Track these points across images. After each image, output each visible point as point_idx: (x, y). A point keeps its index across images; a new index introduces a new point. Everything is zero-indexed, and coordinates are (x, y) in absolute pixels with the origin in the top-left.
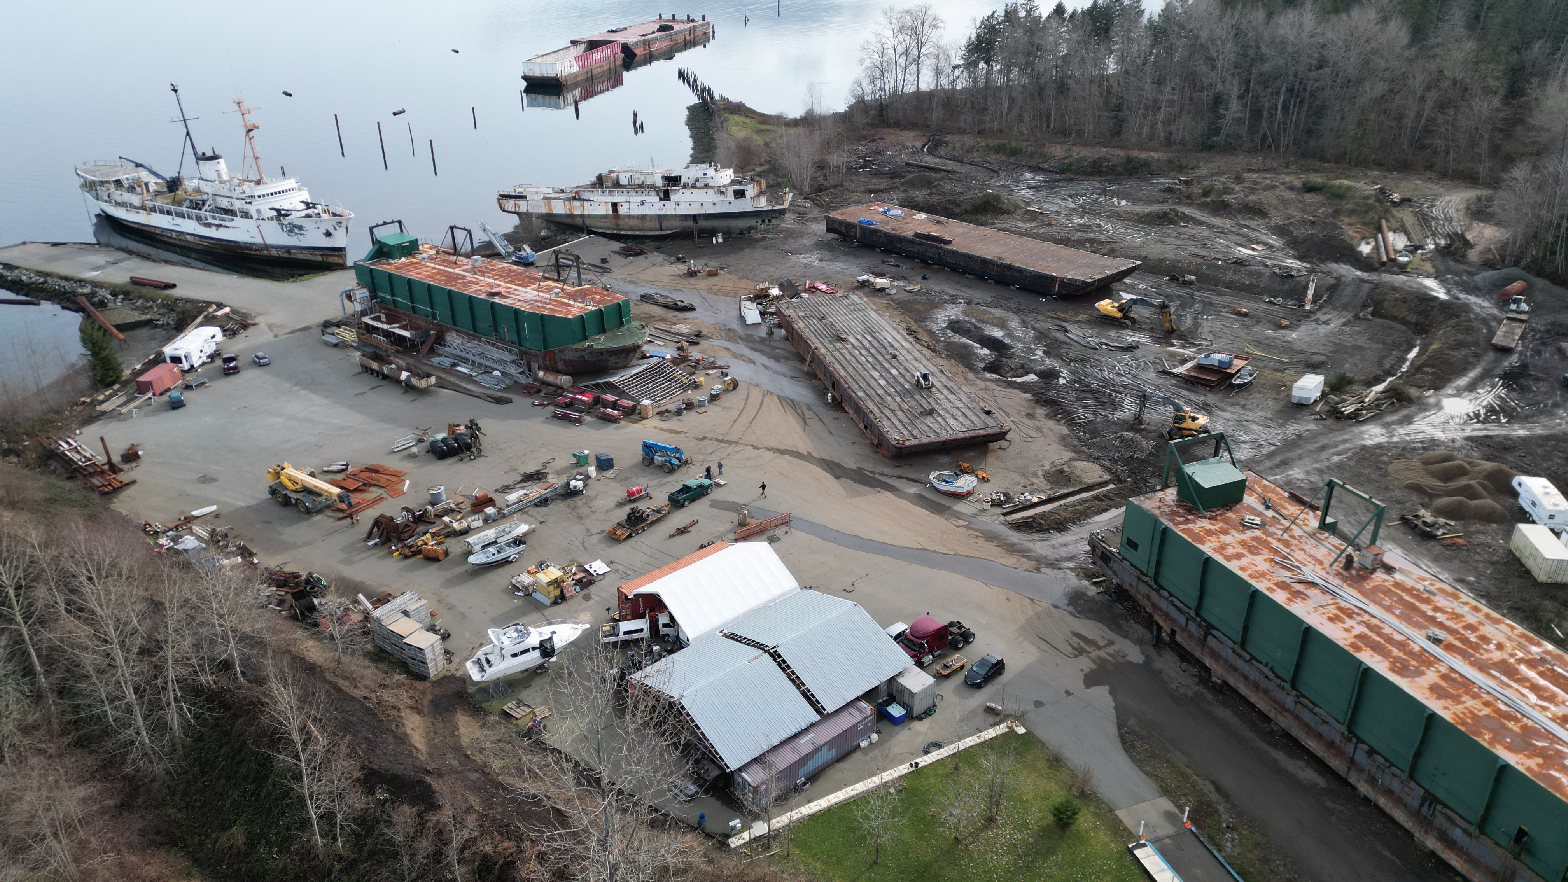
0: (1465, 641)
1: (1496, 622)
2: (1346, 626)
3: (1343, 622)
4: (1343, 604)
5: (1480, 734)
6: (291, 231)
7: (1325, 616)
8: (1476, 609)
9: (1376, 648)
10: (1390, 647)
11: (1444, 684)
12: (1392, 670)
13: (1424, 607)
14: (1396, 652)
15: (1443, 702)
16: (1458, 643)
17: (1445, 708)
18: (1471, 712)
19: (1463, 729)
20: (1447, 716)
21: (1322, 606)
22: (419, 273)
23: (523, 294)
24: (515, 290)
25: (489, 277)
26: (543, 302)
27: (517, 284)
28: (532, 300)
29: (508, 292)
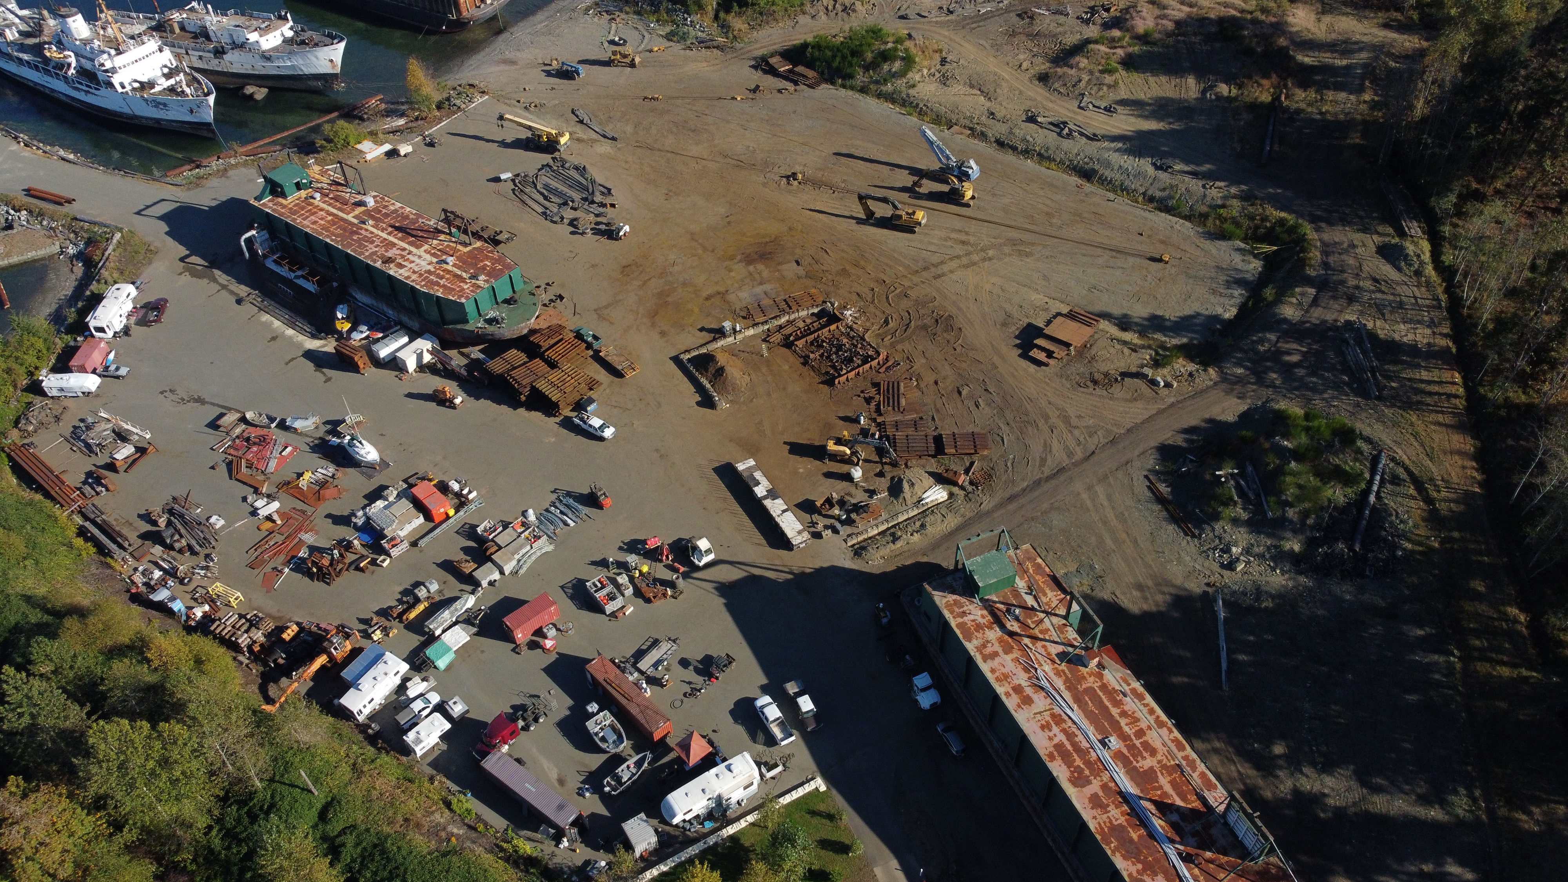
0: (1131, 747)
1: (1161, 724)
2: (1051, 734)
3: (1050, 730)
4: (1057, 710)
5: (1108, 843)
7: (1039, 724)
8: (1152, 712)
9: (1066, 757)
10: (1075, 756)
11: (1101, 794)
12: (1070, 780)
13: (1115, 711)
14: (1078, 762)
15: (1094, 812)
16: (1125, 751)
17: (1095, 818)
18: (1111, 822)
19: (1098, 837)
20: (1092, 825)
21: (1040, 713)
22: (315, 223)
23: (417, 261)
24: (410, 253)
25: (383, 230)
26: (438, 276)
27: (411, 244)
28: (426, 272)
29: (403, 257)
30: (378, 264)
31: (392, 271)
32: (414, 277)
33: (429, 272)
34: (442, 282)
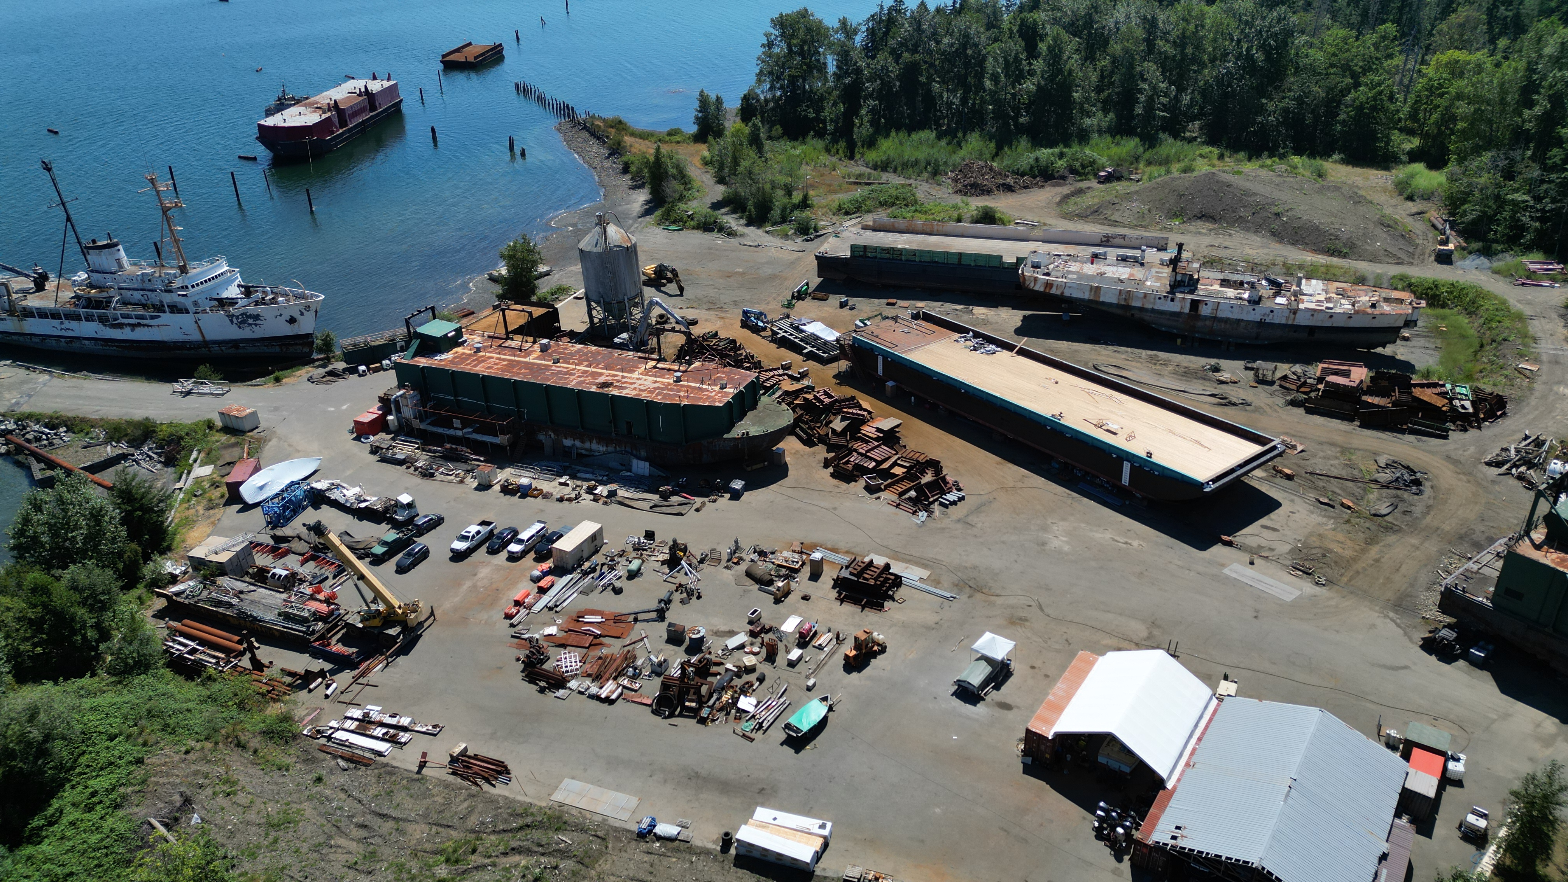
6: (242, 322)
22: (489, 368)
23: (639, 382)
24: (623, 377)
25: (576, 364)
26: (671, 390)
27: (618, 370)
28: (655, 389)
29: (618, 381)
30: (594, 389)
31: (615, 392)
32: (644, 394)
33: (658, 388)
34: (682, 394)
